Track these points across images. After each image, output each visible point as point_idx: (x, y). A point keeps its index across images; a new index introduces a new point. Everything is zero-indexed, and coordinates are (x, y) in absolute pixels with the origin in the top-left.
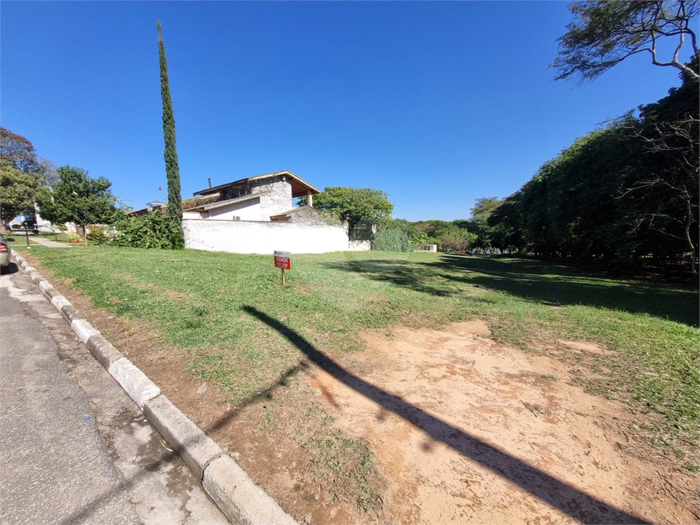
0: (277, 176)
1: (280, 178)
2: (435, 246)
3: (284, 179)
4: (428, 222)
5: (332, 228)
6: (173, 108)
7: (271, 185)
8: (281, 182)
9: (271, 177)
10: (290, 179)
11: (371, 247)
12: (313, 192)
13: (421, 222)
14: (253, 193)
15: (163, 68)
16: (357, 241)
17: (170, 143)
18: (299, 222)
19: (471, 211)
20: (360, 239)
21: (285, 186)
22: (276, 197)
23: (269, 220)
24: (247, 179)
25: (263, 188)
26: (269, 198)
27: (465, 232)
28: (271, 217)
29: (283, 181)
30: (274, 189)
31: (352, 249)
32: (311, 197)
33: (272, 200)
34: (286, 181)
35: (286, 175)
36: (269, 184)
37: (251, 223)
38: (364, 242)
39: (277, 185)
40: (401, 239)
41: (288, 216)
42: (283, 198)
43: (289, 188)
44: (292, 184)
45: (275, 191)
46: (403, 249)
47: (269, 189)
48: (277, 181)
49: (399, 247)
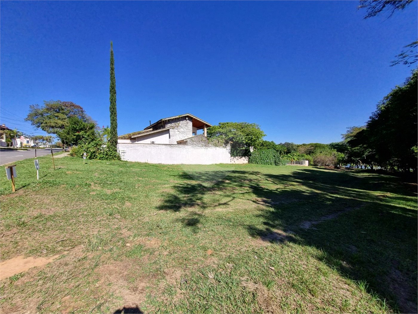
0: (181, 117)
1: (184, 118)
2: (307, 162)
3: (187, 119)
4: (309, 145)
5: (217, 148)
6: (116, 84)
7: (178, 122)
8: (185, 121)
9: (177, 118)
10: (191, 119)
11: (249, 161)
12: (207, 126)
13: (304, 145)
14: (166, 127)
15: (112, 64)
16: (237, 157)
17: (113, 102)
18: (193, 145)
19: (342, 136)
20: (240, 156)
21: (188, 123)
22: (182, 130)
23: (176, 144)
24: (161, 120)
25: (173, 124)
26: (176, 130)
27: (335, 152)
28: (177, 142)
29: (187, 120)
30: (180, 125)
31: (233, 162)
32: (206, 129)
33: (178, 131)
34: (188, 120)
35: (187, 116)
36: (177, 122)
37: (159, 145)
38: (243, 158)
39: (182, 123)
40: (274, 156)
41: (185, 141)
42: (186, 130)
43: (190, 124)
44: (192, 122)
45: (181, 126)
46: (276, 163)
47: (177, 125)
48: (182, 120)
49: (273, 162)
